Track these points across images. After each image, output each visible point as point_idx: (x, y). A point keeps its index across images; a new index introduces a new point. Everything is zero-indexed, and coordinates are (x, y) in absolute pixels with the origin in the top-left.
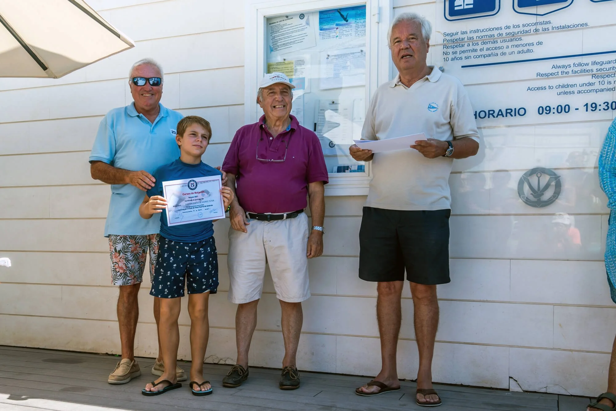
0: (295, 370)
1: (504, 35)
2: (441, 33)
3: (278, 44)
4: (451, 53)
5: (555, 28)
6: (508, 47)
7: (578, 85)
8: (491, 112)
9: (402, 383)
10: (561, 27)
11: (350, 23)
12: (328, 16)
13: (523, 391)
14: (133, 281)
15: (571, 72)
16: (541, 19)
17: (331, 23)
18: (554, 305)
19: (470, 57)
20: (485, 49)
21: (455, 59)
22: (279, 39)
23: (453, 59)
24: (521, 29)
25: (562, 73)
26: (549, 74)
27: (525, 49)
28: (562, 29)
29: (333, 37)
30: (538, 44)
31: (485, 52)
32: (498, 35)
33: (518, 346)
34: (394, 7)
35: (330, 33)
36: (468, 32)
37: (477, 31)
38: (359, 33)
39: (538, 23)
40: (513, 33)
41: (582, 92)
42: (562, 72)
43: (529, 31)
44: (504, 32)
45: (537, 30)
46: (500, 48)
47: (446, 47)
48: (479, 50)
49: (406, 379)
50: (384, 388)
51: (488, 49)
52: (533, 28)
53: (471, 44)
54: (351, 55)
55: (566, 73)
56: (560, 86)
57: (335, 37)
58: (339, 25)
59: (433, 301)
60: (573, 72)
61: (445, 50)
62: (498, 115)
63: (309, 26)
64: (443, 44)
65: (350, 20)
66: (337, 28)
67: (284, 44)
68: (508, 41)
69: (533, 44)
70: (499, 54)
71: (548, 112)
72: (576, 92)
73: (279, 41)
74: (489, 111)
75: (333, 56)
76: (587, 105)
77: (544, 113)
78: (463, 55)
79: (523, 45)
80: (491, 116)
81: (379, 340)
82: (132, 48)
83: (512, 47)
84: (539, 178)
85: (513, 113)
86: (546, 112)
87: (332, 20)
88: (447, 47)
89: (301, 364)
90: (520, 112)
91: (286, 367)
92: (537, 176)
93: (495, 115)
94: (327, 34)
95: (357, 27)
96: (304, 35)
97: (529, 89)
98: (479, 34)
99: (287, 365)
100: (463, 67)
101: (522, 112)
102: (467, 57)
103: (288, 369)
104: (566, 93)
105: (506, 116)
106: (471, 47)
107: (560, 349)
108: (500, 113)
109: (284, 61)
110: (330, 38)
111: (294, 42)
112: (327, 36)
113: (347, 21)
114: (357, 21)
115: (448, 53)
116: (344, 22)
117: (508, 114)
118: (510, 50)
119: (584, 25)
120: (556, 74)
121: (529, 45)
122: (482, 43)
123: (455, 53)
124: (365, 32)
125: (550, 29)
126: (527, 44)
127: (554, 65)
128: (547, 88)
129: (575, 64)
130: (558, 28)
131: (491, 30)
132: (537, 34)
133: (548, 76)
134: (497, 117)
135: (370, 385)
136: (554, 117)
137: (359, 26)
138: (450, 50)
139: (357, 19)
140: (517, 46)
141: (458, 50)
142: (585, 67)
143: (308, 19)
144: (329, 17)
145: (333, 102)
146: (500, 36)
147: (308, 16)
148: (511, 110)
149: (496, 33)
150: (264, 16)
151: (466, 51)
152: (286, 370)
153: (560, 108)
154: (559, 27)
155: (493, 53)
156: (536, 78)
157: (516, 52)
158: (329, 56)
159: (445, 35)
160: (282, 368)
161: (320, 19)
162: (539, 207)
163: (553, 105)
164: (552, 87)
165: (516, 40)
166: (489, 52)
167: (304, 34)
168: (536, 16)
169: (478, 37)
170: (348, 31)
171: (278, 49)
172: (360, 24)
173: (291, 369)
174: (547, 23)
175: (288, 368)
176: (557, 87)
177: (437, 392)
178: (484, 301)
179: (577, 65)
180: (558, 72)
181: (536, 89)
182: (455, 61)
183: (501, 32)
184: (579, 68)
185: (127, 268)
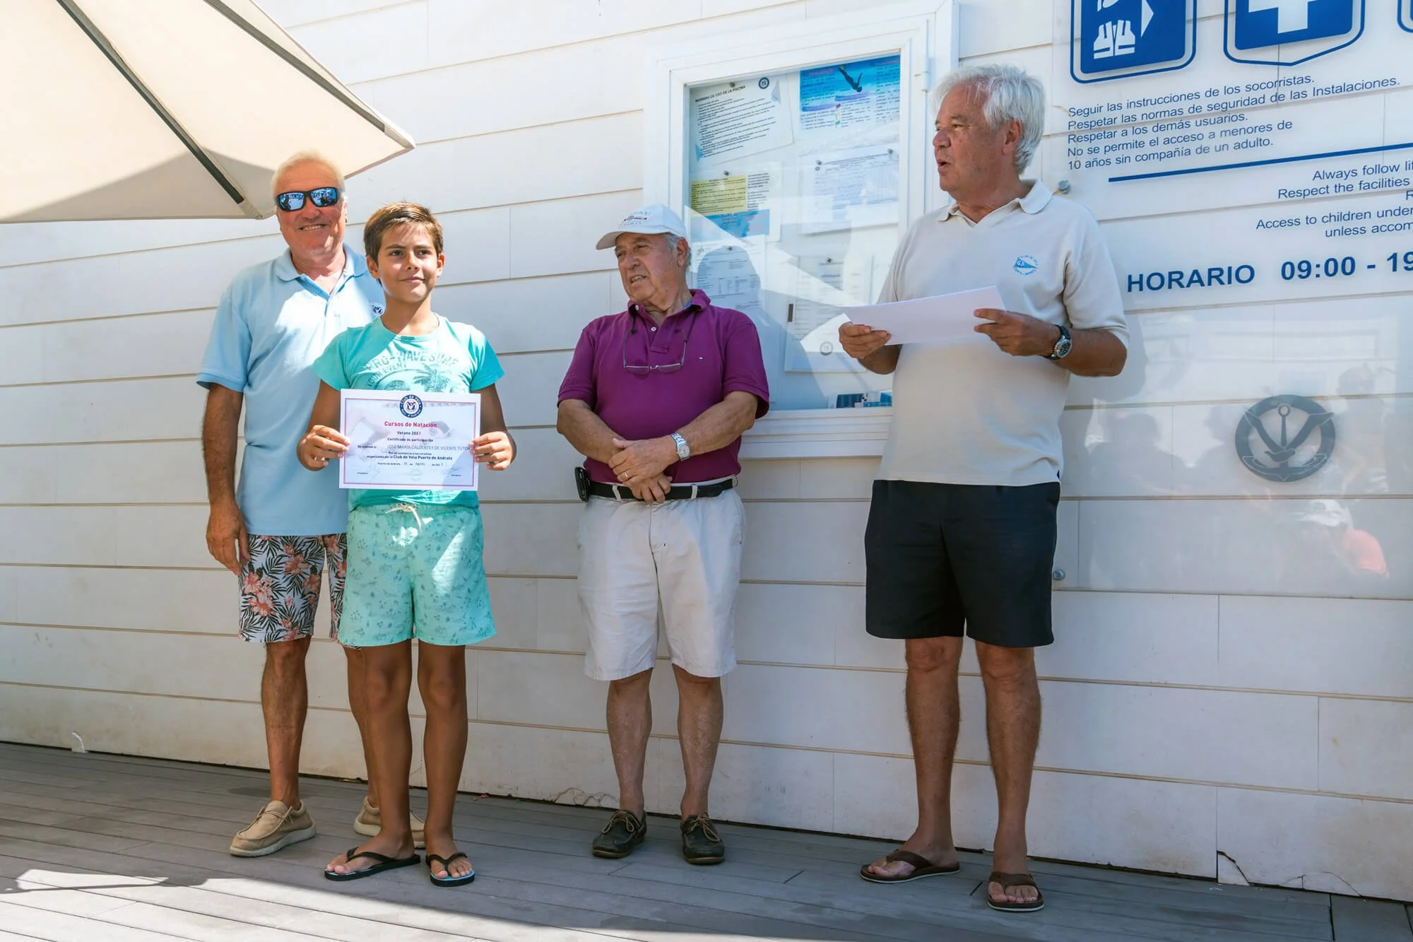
1: (1205, 110)
2: (1065, 110)
3: (713, 142)
4: (1086, 151)
5: (1320, 91)
6: (1212, 135)
7: (1374, 215)
8: (1175, 276)
10: (1335, 89)
11: (866, 94)
12: (820, 81)
13: (1250, 883)
14: (290, 632)
15: (1357, 186)
16: (1287, 73)
17: (825, 96)
18: (1319, 697)
19: (1128, 159)
20: (1161, 141)
21: (1095, 163)
22: (716, 130)
23: (1089, 165)
24: (1244, 95)
25: (1338, 188)
26: (1307, 192)
27: (1252, 138)
28: (1336, 94)
29: (829, 123)
30: (1281, 126)
31: (1161, 148)
32: (1191, 110)
33: (1235, 783)
34: (961, 57)
35: (824, 116)
36: (1124, 106)
37: (1145, 102)
38: (883, 116)
39: (1282, 83)
40: (1224, 106)
41: (1384, 228)
42: (1336, 186)
43: (1262, 100)
44: (1204, 102)
45: (1278, 97)
46: (1194, 138)
47: (1075, 139)
48: (1147, 144)
49: (986, 849)
50: (922, 867)
51: (1168, 141)
52: (1269, 93)
53: (1130, 130)
54: (869, 161)
55: (1347, 189)
56: (1333, 218)
57: (833, 123)
58: (841, 98)
59: (1028, 683)
60: (1362, 186)
61: (1073, 145)
62: (1191, 281)
63: (780, 101)
64: (1067, 132)
65: (867, 88)
66: (838, 106)
67: (726, 142)
68: (1212, 122)
69: (1269, 128)
70: (1193, 151)
71: (1304, 274)
72: (1369, 229)
73: (716, 136)
74: (1170, 274)
75: (829, 163)
76: (1394, 257)
77: (1296, 276)
78: (1112, 156)
79: (1246, 131)
82: (409, 151)
83: (1221, 135)
84: (1284, 417)
85: (1224, 278)
86: (1300, 273)
87: (827, 89)
88: (1078, 139)
90: (1241, 275)
91: (693, 817)
92: (1281, 414)
93: (1185, 281)
94: (816, 118)
95: (881, 102)
96: (768, 121)
97: (1261, 224)
98: (1149, 109)
99: (693, 813)
100: (1111, 180)
101: (1245, 274)
102: (1121, 160)
103: (698, 821)
104: (1345, 232)
105: (1210, 284)
106: (1131, 138)
107: (1332, 794)
110: (823, 126)
111: (748, 136)
112: (816, 122)
113: (859, 90)
114: (882, 90)
115: (1080, 152)
116: (854, 92)
117: (1214, 280)
118: (1219, 141)
119: (1387, 84)
120: (1322, 191)
121: (1261, 129)
122: (1155, 129)
123: (1096, 150)
124: (898, 111)
125: (1310, 93)
126: (1257, 128)
127: (1318, 172)
128: (1303, 221)
129: (1366, 168)
130: (1328, 91)
131: (1176, 99)
132: (1278, 106)
133: (1304, 195)
135: (892, 859)
136: (1317, 285)
137: (884, 100)
138: (1084, 146)
139: (880, 85)
140: (1233, 133)
141: (1101, 144)
142: (1389, 175)
143: (777, 89)
144: (822, 83)
145: (829, 260)
146: (1196, 113)
147: (778, 83)
148: (1221, 270)
149: (1185, 105)
150: (685, 85)
151: (1119, 145)
152: (695, 823)
153: (1331, 264)
154: (1331, 90)
155: (1180, 150)
156: (1277, 200)
157: (1231, 146)
158: (820, 163)
159: (1074, 114)
161: (802, 87)
162: (1287, 481)
163: (1318, 258)
164: (1313, 221)
165: (1231, 119)
166: (1171, 147)
167: (769, 119)
168: (1276, 66)
169: (1145, 116)
170: (861, 110)
171: (714, 151)
172: (888, 95)
173: (705, 821)
174: (1302, 80)
175: (698, 818)
176: (1325, 219)
178: (1158, 685)
179: (1370, 171)
180: (1327, 187)
181: (1276, 224)
182: (1095, 168)
183: (1197, 103)
184: (1376, 178)
185: (277, 606)
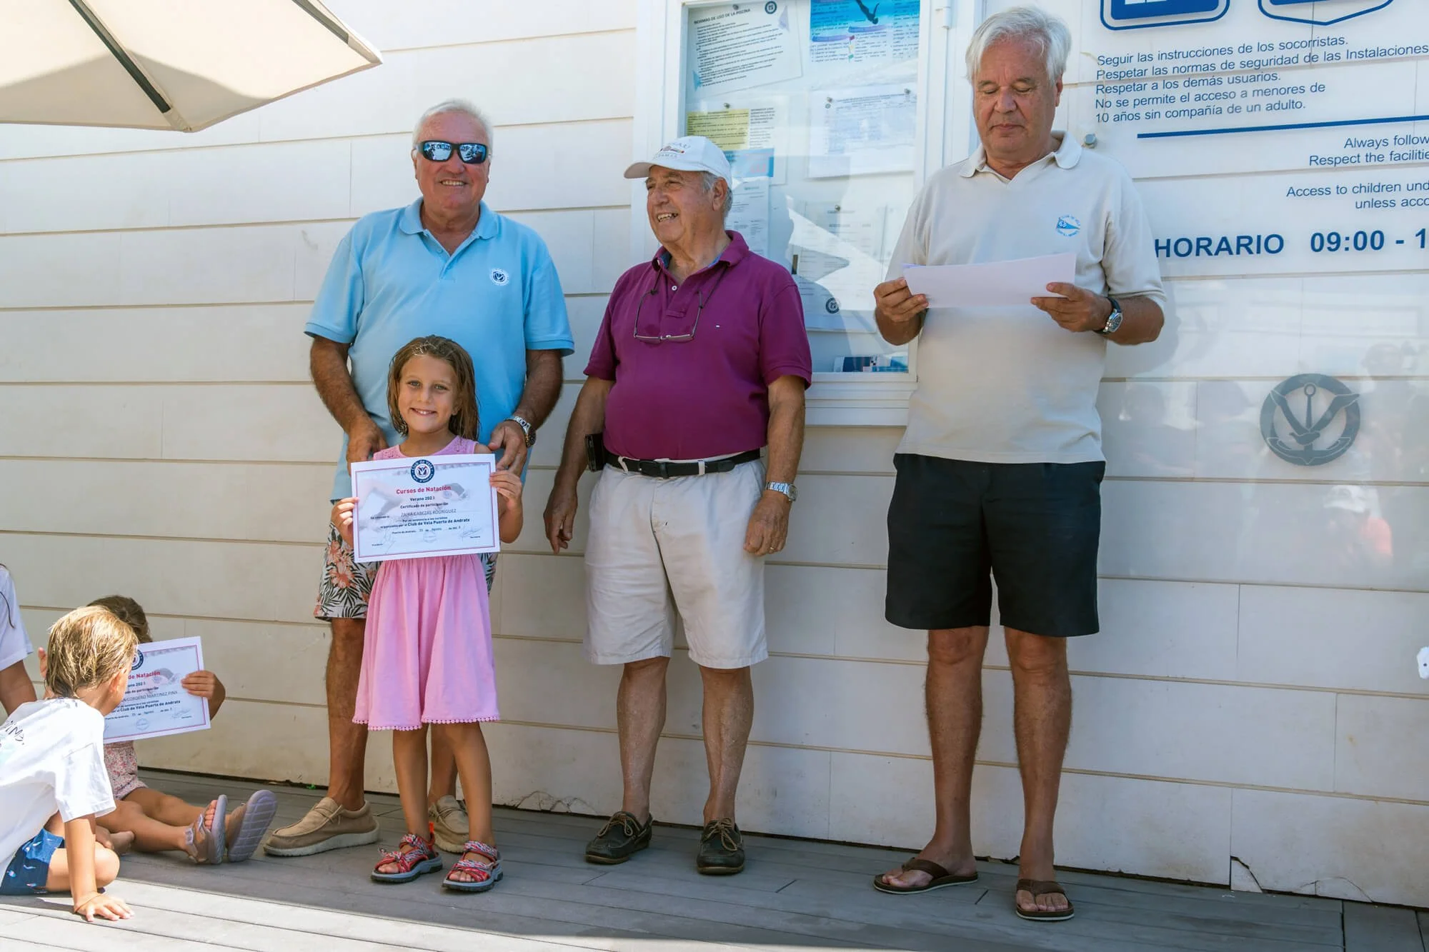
0: (733, 829)
1: (1237, 67)
2: (1094, 58)
3: (714, 70)
4: (1114, 104)
5: (1354, 54)
6: (1245, 94)
7: (1404, 187)
8: (1204, 243)
9: (981, 867)
10: (1368, 53)
11: (882, 27)
12: (833, 10)
13: (1262, 890)
15: (1387, 157)
16: (1321, 32)
17: (838, 26)
18: (1337, 693)
19: (1157, 114)
20: (1192, 97)
21: (1124, 117)
22: (717, 57)
23: (1118, 118)
24: (1277, 53)
25: (1368, 158)
26: (1338, 160)
27: (1285, 99)
28: (1369, 58)
29: (843, 57)
30: (1314, 89)
31: (1192, 105)
32: (1224, 66)
33: (1253, 785)
35: (837, 48)
36: (1156, 57)
37: (1176, 55)
38: (901, 52)
39: (1316, 42)
40: (1257, 63)
42: (1367, 156)
43: (1295, 60)
44: (1237, 58)
45: (1311, 58)
46: (1226, 96)
47: (1104, 90)
48: (1178, 99)
49: (992, 857)
50: (940, 876)
51: (1199, 98)
52: (1303, 53)
53: (1160, 84)
54: (883, 101)
55: (1378, 158)
56: (1363, 189)
57: (846, 56)
58: (855, 30)
59: (1059, 676)
60: (1393, 157)
61: (1101, 96)
62: (1219, 249)
63: (788, 29)
64: (1096, 82)
65: (883, 20)
66: (852, 38)
67: (726, 70)
68: (1245, 80)
69: (1302, 90)
70: (1224, 111)
71: (1333, 246)
72: (1398, 203)
73: (716, 63)
74: (1199, 240)
75: (841, 101)
76: (1423, 233)
77: (1325, 248)
78: (1142, 110)
79: (1279, 91)
80: (1202, 251)
81: (929, 766)
82: (375, 66)
83: (1253, 95)
84: (1310, 397)
85: (1253, 247)
86: (1329, 245)
87: (840, 18)
88: (1106, 90)
89: (748, 816)
90: (1270, 245)
91: (713, 823)
92: (1306, 393)
93: (1213, 249)
94: (827, 50)
95: (899, 36)
96: (774, 51)
97: (1291, 192)
98: (1180, 62)
99: (714, 818)
100: (1140, 136)
101: (1274, 244)
102: (1151, 115)
103: (717, 827)
104: (1375, 204)
105: (1238, 252)
106: (1161, 92)
107: (1348, 795)
108: (1224, 246)
109: (725, 109)
110: (834, 59)
111: (752, 65)
112: (825, 54)
113: (875, 22)
114: (900, 23)
115: (1108, 104)
116: (868, 24)
117: (1242, 249)
118: (1251, 101)
119: (1420, 51)
120: (1353, 160)
121: (1294, 90)
122: (1187, 84)
123: (1123, 103)
124: (917, 48)
125: (1343, 55)
126: (1290, 89)
127: (1349, 139)
128: (1334, 190)
129: (1398, 138)
130: (1360, 54)
131: (1208, 53)
132: (1312, 67)
133: (1335, 163)
134: (1217, 254)
135: (907, 868)
136: (1345, 259)
137: (902, 34)
138: (1113, 97)
139: (897, 17)
140: (1265, 93)
141: (1131, 96)
142: (1420, 147)
143: (785, 15)
144: (835, 12)
145: (838, 208)
146: (1228, 69)
147: (786, 7)
148: (1250, 238)
149: (1218, 60)
150: (684, 4)
151: (1149, 99)
152: (713, 829)
153: (1361, 237)
154: (1364, 53)
155: (1212, 108)
156: (1309, 167)
157: (1264, 107)
158: (830, 100)
159: (1102, 62)
160: (703, 825)
161: (813, 14)
162: (1309, 465)
163: (1347, 231)
164: (1343, 190)
165: (1263, 78)
166: (1202, 105)
167: (776, 47)
168: (1310, 25)
169: (1176, 69)
170: (877, 44)
171: (714, 80)
172: (905, 30)
173: (725, 827)
174: (1336, 42)
175: (717, 824)
176: (1356, 190)
177: (1064, 889)
178: (1176, 680)
179: (1401, 141)
180: (1358, 156)
181: (1307, 192)
182: (1124, 123)
183: (1229, 59)
184: (1406, 149)
185: (357, 579)
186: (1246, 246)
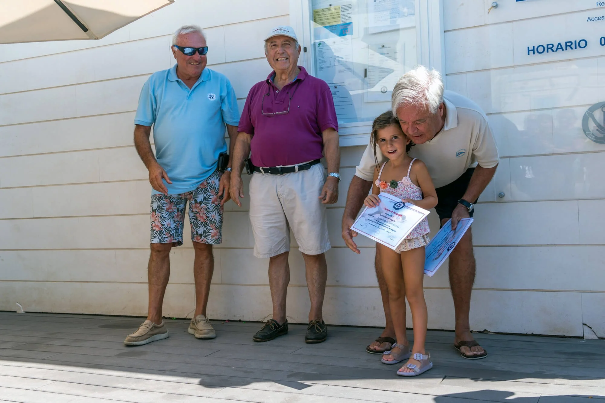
0: (321, 323)
14: (169, 239)
74: (548, 45)
80: (549, 50)
85: (573, 46)
91: (312, 322)
97: (589, 19)
99: (312, 319)
101: (583, 44)
108: (559, 47)
109: (329, 7)
117: (568, 47)
134: (556, 51)
148: (571, 43)
173: (317, 322)
185: (163, 227)
186: (570, 46)
